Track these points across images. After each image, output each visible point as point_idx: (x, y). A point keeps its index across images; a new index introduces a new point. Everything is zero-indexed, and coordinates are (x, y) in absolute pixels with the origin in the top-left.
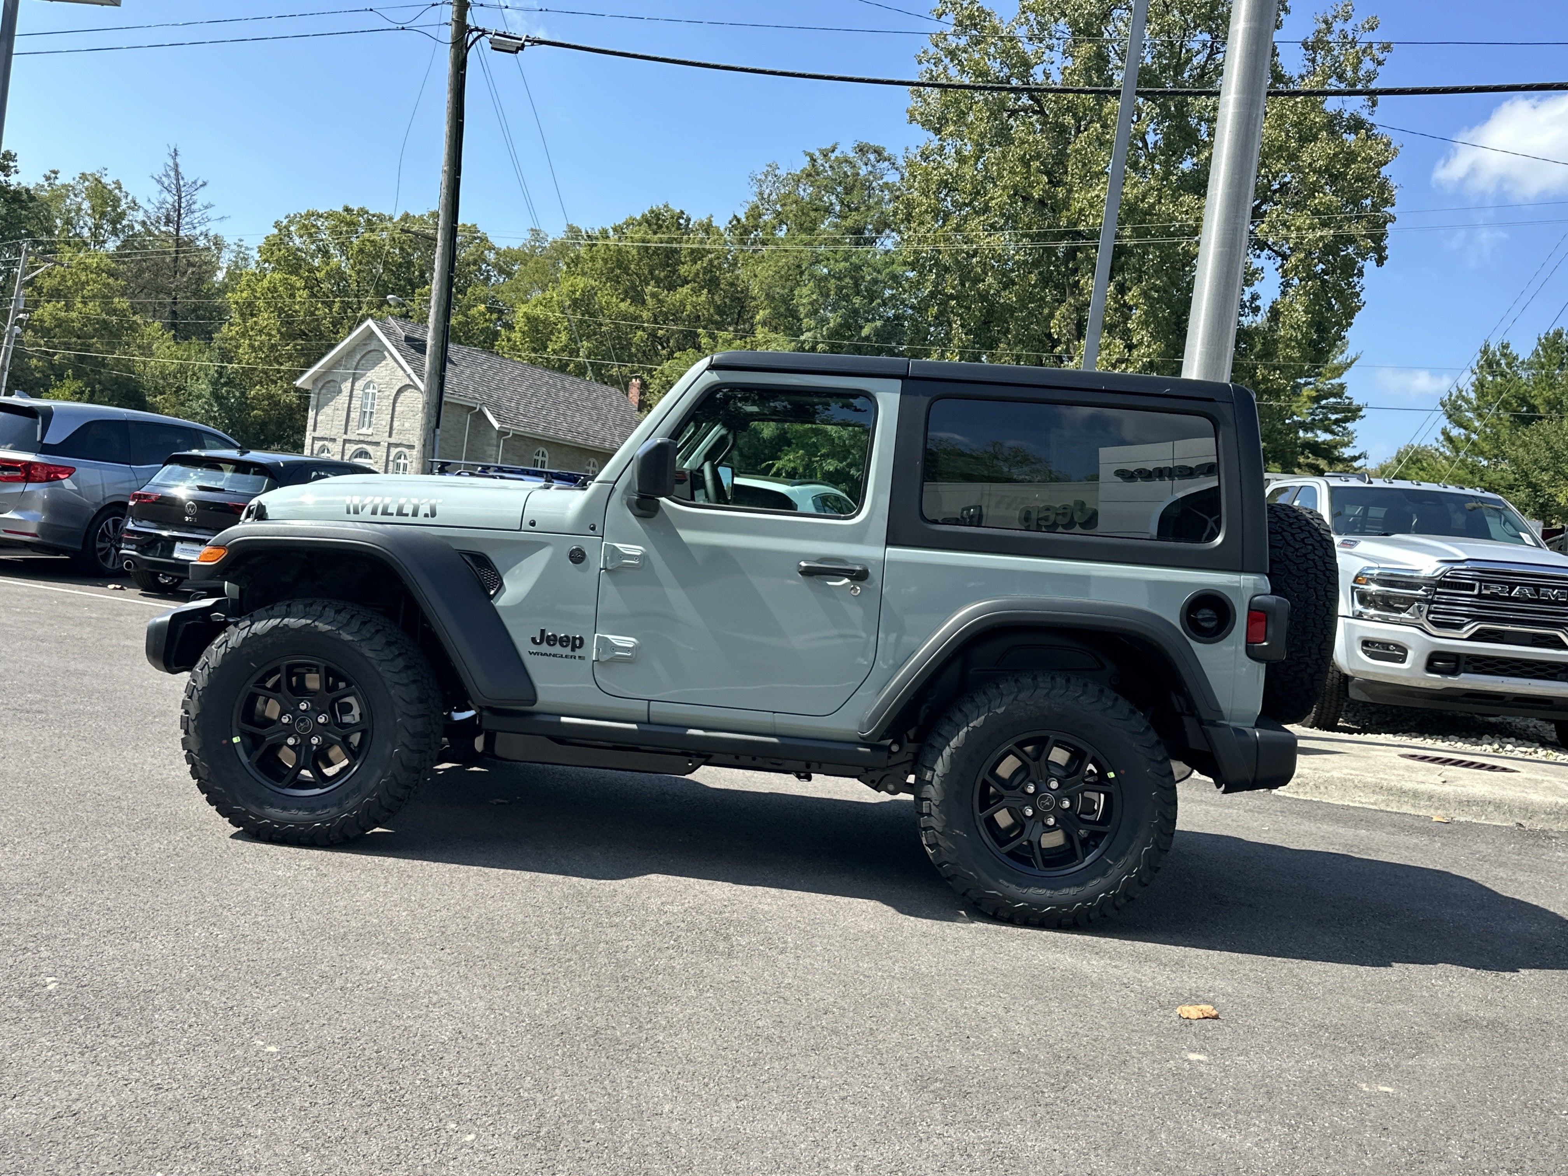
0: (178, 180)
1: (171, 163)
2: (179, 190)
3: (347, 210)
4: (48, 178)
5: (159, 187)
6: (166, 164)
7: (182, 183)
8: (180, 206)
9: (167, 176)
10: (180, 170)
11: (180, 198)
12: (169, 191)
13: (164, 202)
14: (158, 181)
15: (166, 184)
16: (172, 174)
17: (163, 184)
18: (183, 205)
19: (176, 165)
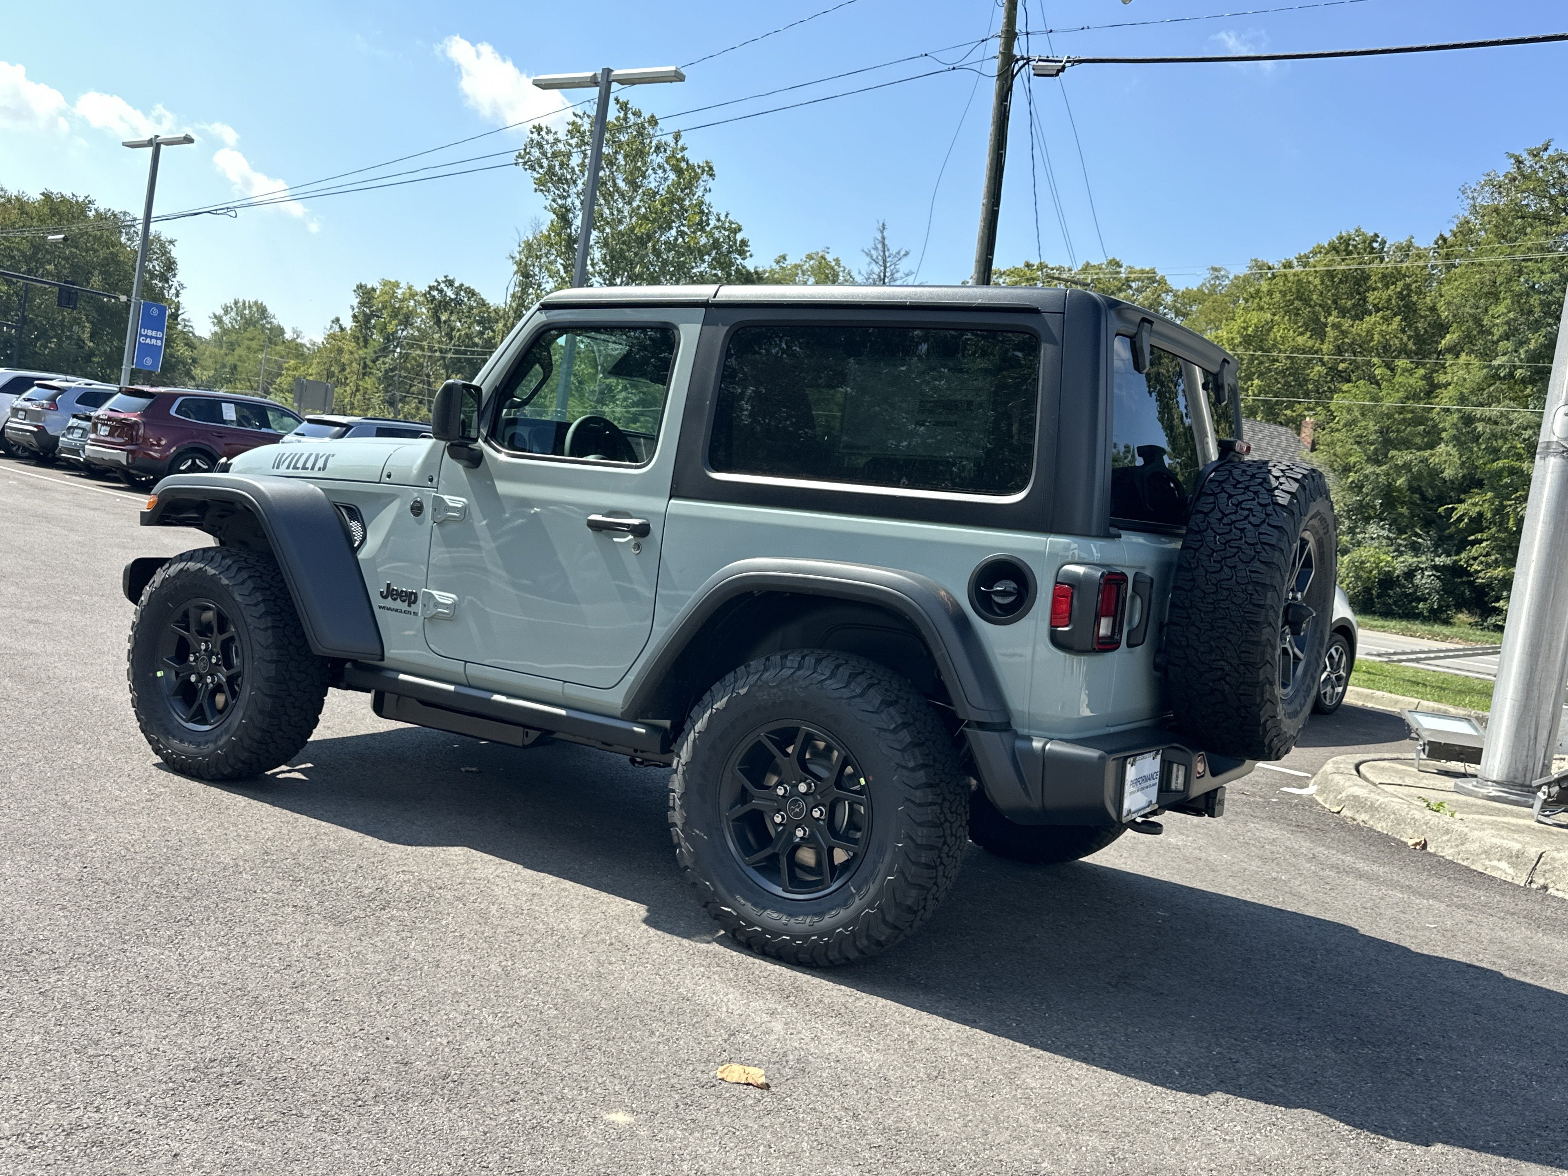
0: (884, 252)
1: (879, 237)
2: (885, 261)
3: (1028, 265)
4: (778, 262)
5: (868, 260)
6: (876, 239)
7: (887, 254)
8: (885, 276)
9: (876, 249)
10: (886, 242)
11: (885, 267)
12: (877, 263)
13: (872, 273)
14: (867, 254)
15: (874, 257)
16: (880, 246)
17: (871, 257)
18: (888, 274)
19: (883, 238)
